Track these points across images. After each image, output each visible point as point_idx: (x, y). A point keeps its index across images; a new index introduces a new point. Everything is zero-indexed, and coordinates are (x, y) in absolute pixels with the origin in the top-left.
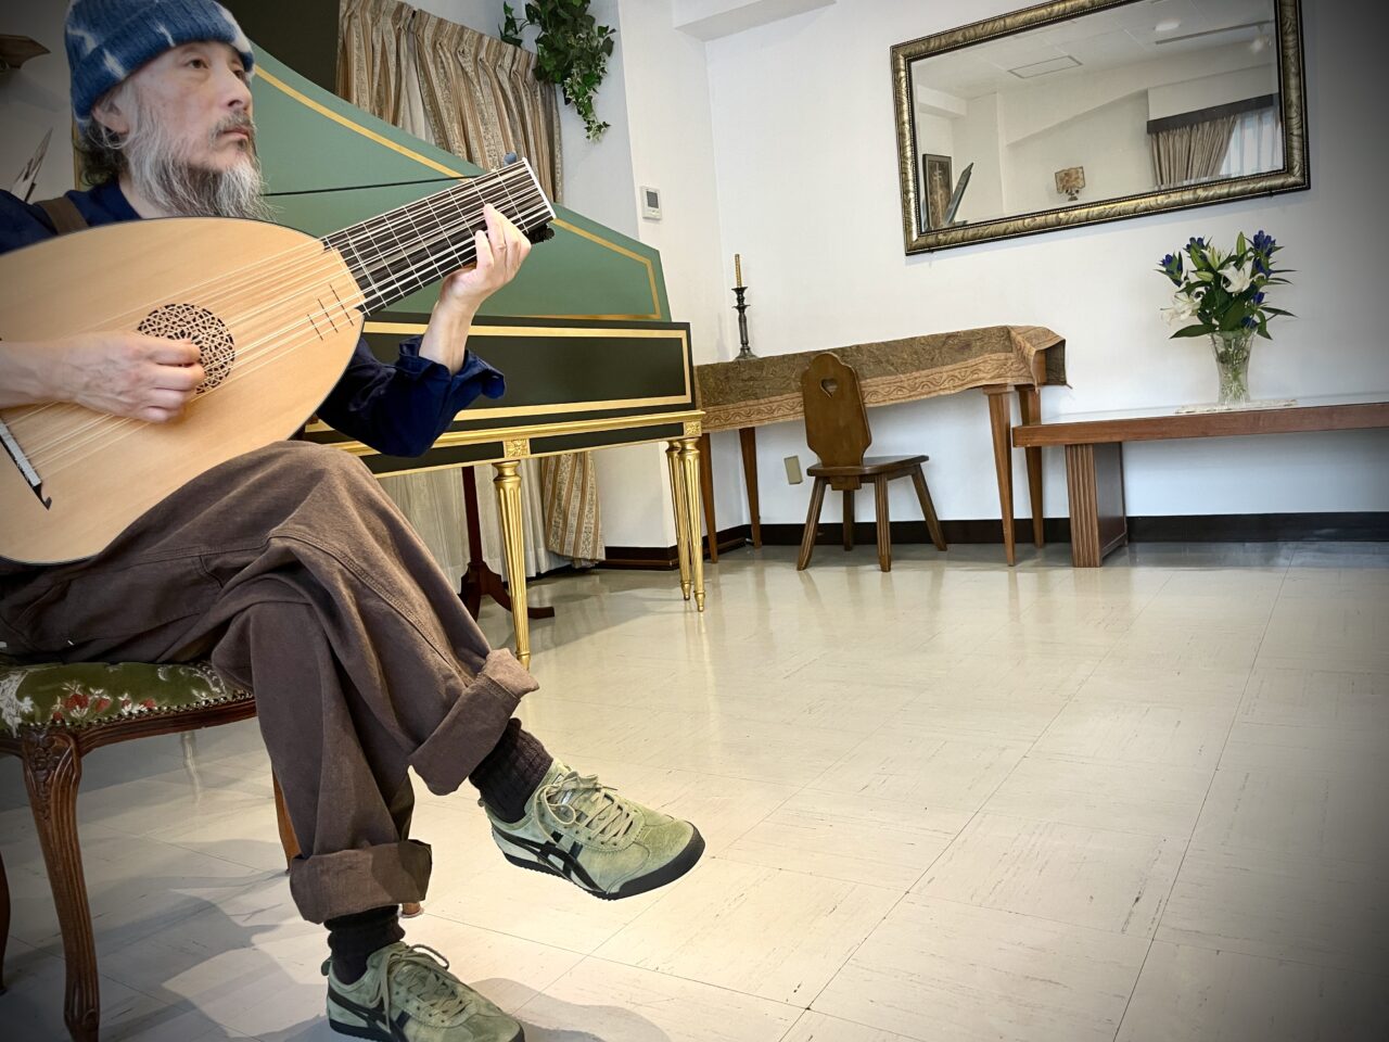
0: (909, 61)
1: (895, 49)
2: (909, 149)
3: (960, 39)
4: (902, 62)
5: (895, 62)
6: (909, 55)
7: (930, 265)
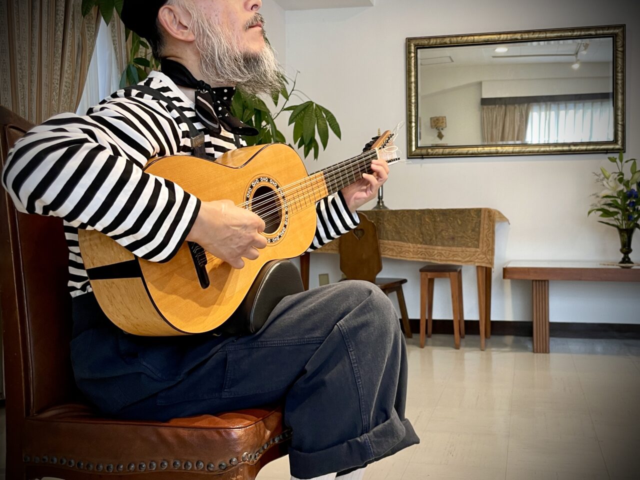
0: (417, 48)
1: (409, 40)
4: (413, 48)
5: (408, 47)
6: (417, 45)
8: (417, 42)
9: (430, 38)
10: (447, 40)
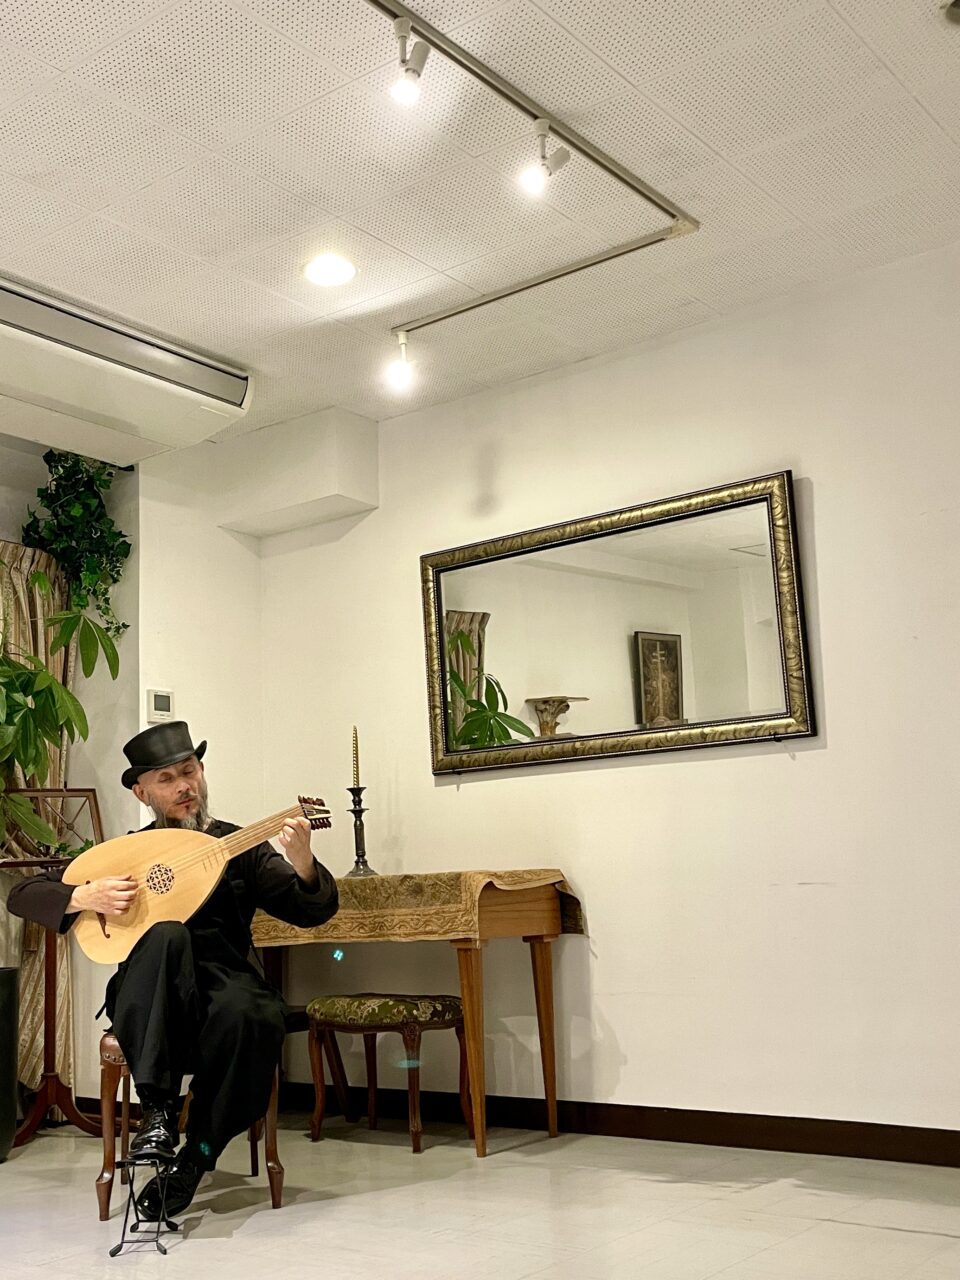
0: (437, 574)
1: (424, 559)
2: (436, 662)
3: (482, 554)
4: (431, 573)
5: (424, 571)
6: (439, 566)
7: (458, 788)
8: (435, 562)
9: (453, 551)
10: (480, 551)
